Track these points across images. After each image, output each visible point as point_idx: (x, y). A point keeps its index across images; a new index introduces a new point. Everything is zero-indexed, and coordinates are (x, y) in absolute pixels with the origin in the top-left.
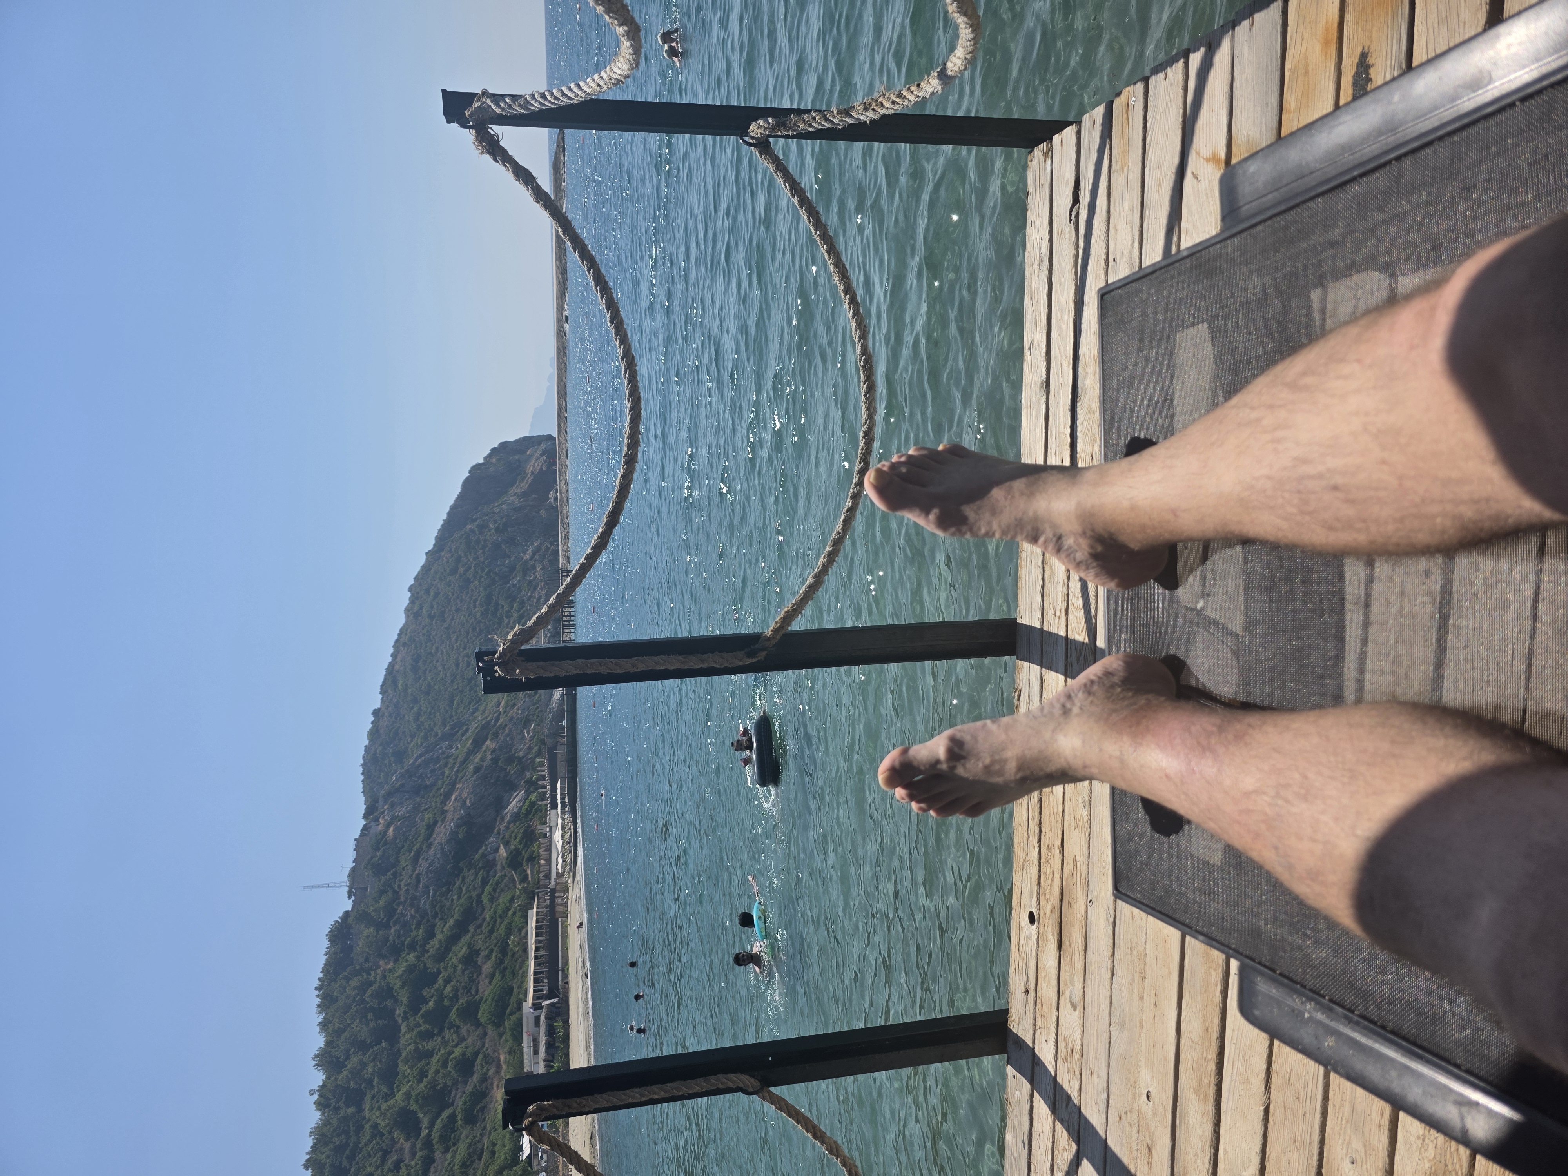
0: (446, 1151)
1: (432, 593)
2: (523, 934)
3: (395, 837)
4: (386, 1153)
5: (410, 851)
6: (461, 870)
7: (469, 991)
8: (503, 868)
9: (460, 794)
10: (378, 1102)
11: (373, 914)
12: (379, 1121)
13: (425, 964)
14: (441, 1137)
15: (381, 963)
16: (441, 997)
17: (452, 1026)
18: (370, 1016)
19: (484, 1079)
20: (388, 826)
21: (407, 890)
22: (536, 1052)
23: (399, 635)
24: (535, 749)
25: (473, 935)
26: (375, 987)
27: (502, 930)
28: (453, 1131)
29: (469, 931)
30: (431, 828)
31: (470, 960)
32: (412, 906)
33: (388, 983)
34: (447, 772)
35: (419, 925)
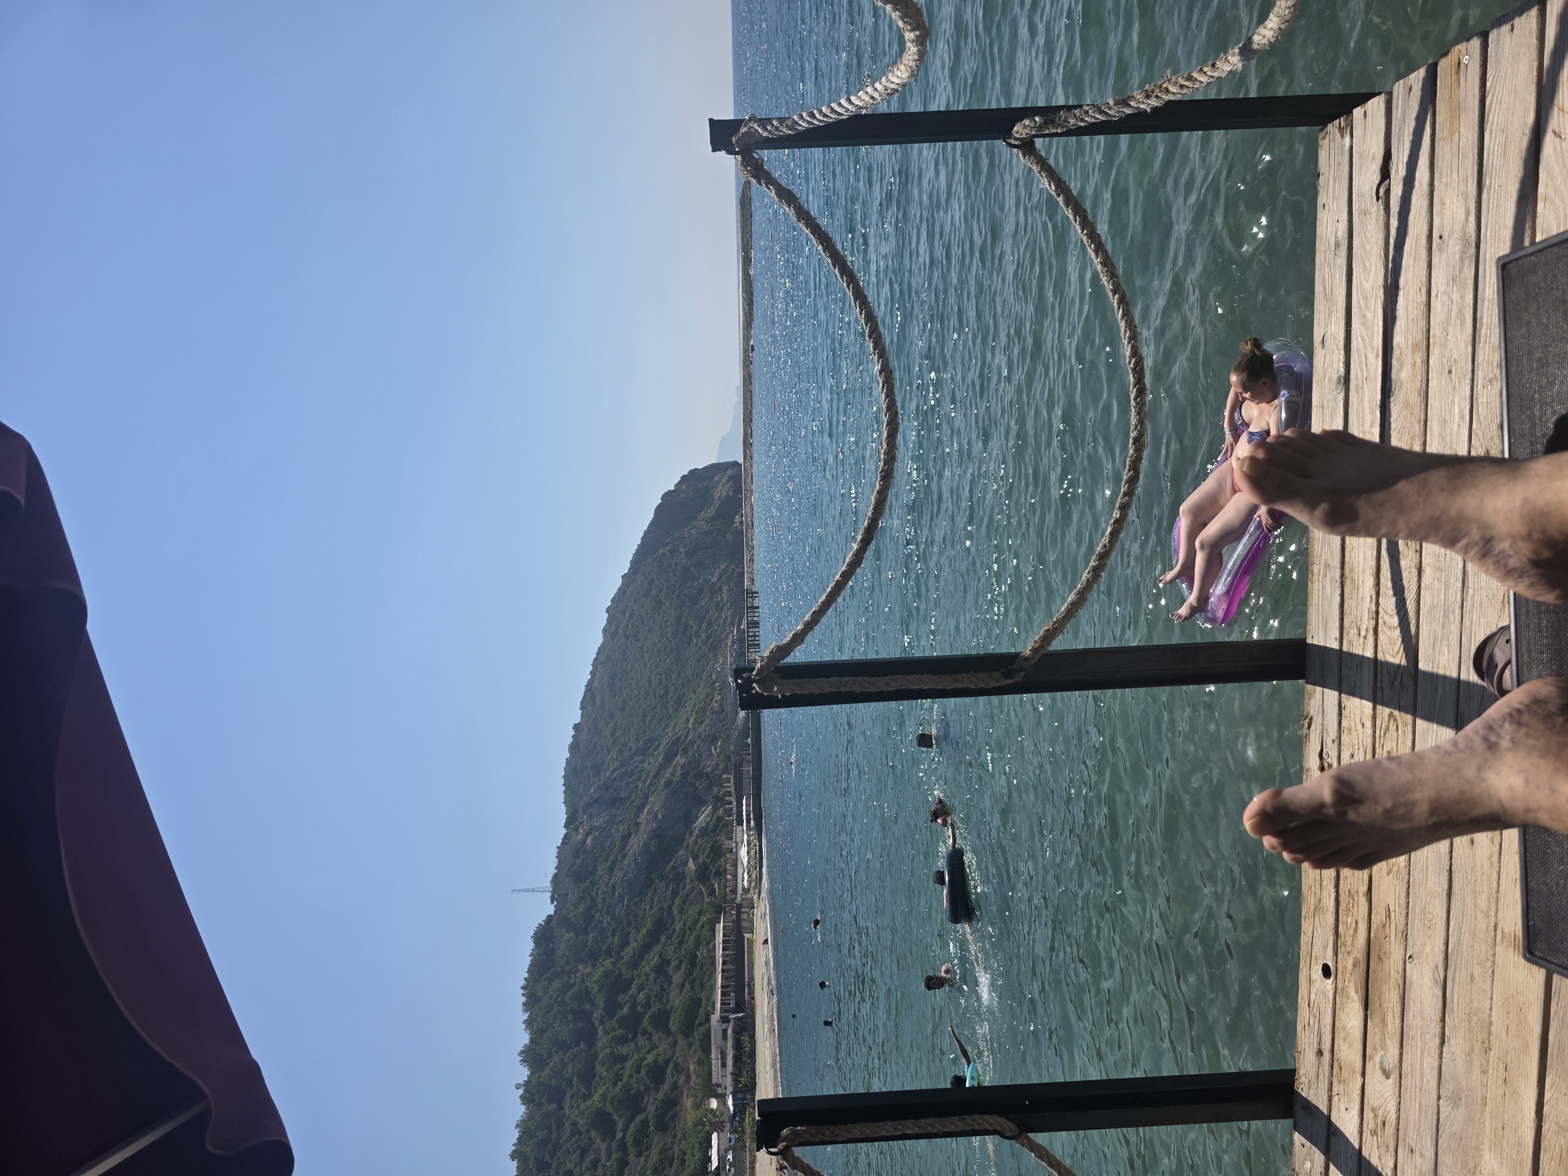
0: (639, 1154)
1: (627, 615)
2: (711, 947)
3: (593, 848)
4: (584, 1151)
5: (606, 860)
6: (653, 882)
7: (660, 999)
8: (692, 881)
9: (652, 808)
10: (577, 1101)
11: (573, 919)
12: (578, 1119)
13: (620, 971)
14: (635, 1140)
15: (580, 967)
16: (635, 1004)
17: (644, 1032)
18: (570, 1017)
19: (675, 1087)
20: (587, 835)
21: (604, 898)
22: (724, 1065)
23: (597, 654)
24: (722, 766)
25: (664, 946)
26: (575, 989)
27: (691, 942)
29: (660, 941)
30: (625, 838)
31: (661, 969)
32: (608, 913)
33: (586, 987)
34: (640, 786)
35: (614, 932)
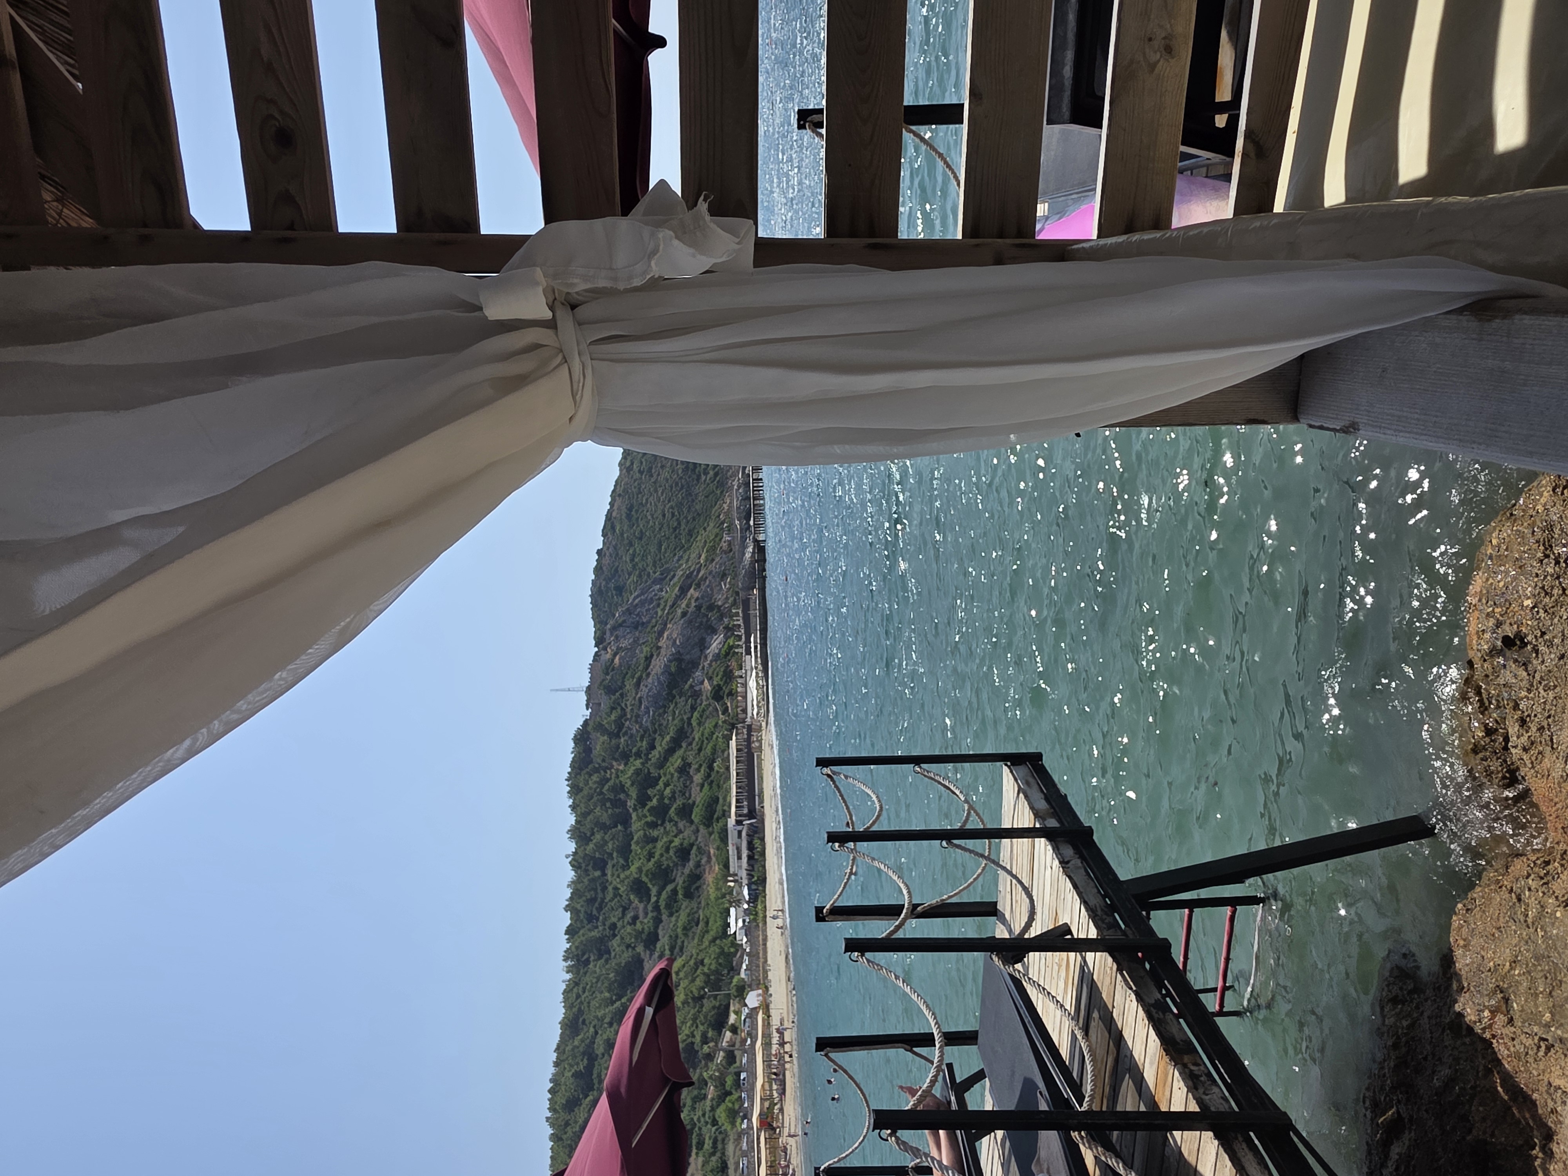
0: (671, 915)
2: (726, 759)
3: (620, 665)
4: (625, 909)
5: (633, 677)
6: (674, 697)
7: (684, 794)
8: (708, 699)
9: (671, 634)
10: (617, 870)
11: (607, 726)
12: (619, 886)
13: (649, 769)
14: (666, 904)
15: (614, 763)
16: (662, 797)
17: (671, 820)
18: (608, 805)
19: (698, 865)
20: (615, 655)
21: (632, 709)
22: (739, 858)
24: (731, 600)
25: (685, 752)
26: (611, 783)
27: (708, 750)
28: (676, 901)
29: (681, 747)
30: (649, 659)
31: (684, 770)
32: (636, 722)
33: (621, 782)
34: (660, 613)
35: (642, 738)
